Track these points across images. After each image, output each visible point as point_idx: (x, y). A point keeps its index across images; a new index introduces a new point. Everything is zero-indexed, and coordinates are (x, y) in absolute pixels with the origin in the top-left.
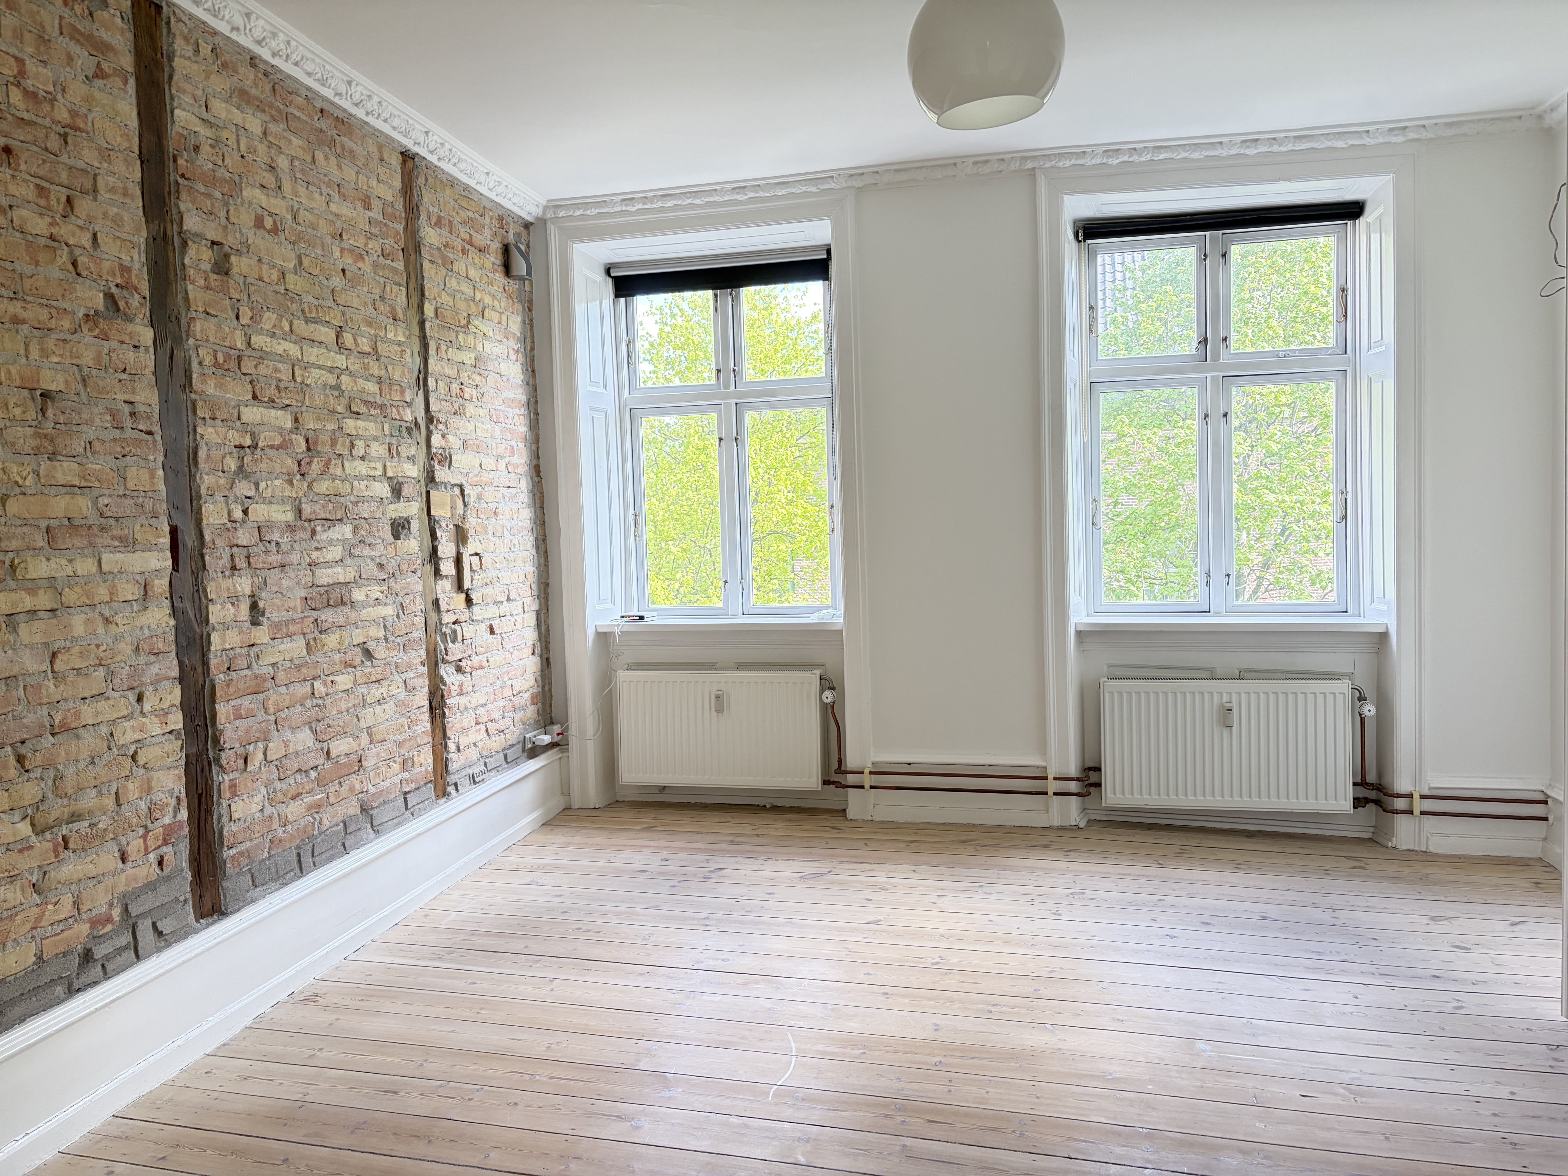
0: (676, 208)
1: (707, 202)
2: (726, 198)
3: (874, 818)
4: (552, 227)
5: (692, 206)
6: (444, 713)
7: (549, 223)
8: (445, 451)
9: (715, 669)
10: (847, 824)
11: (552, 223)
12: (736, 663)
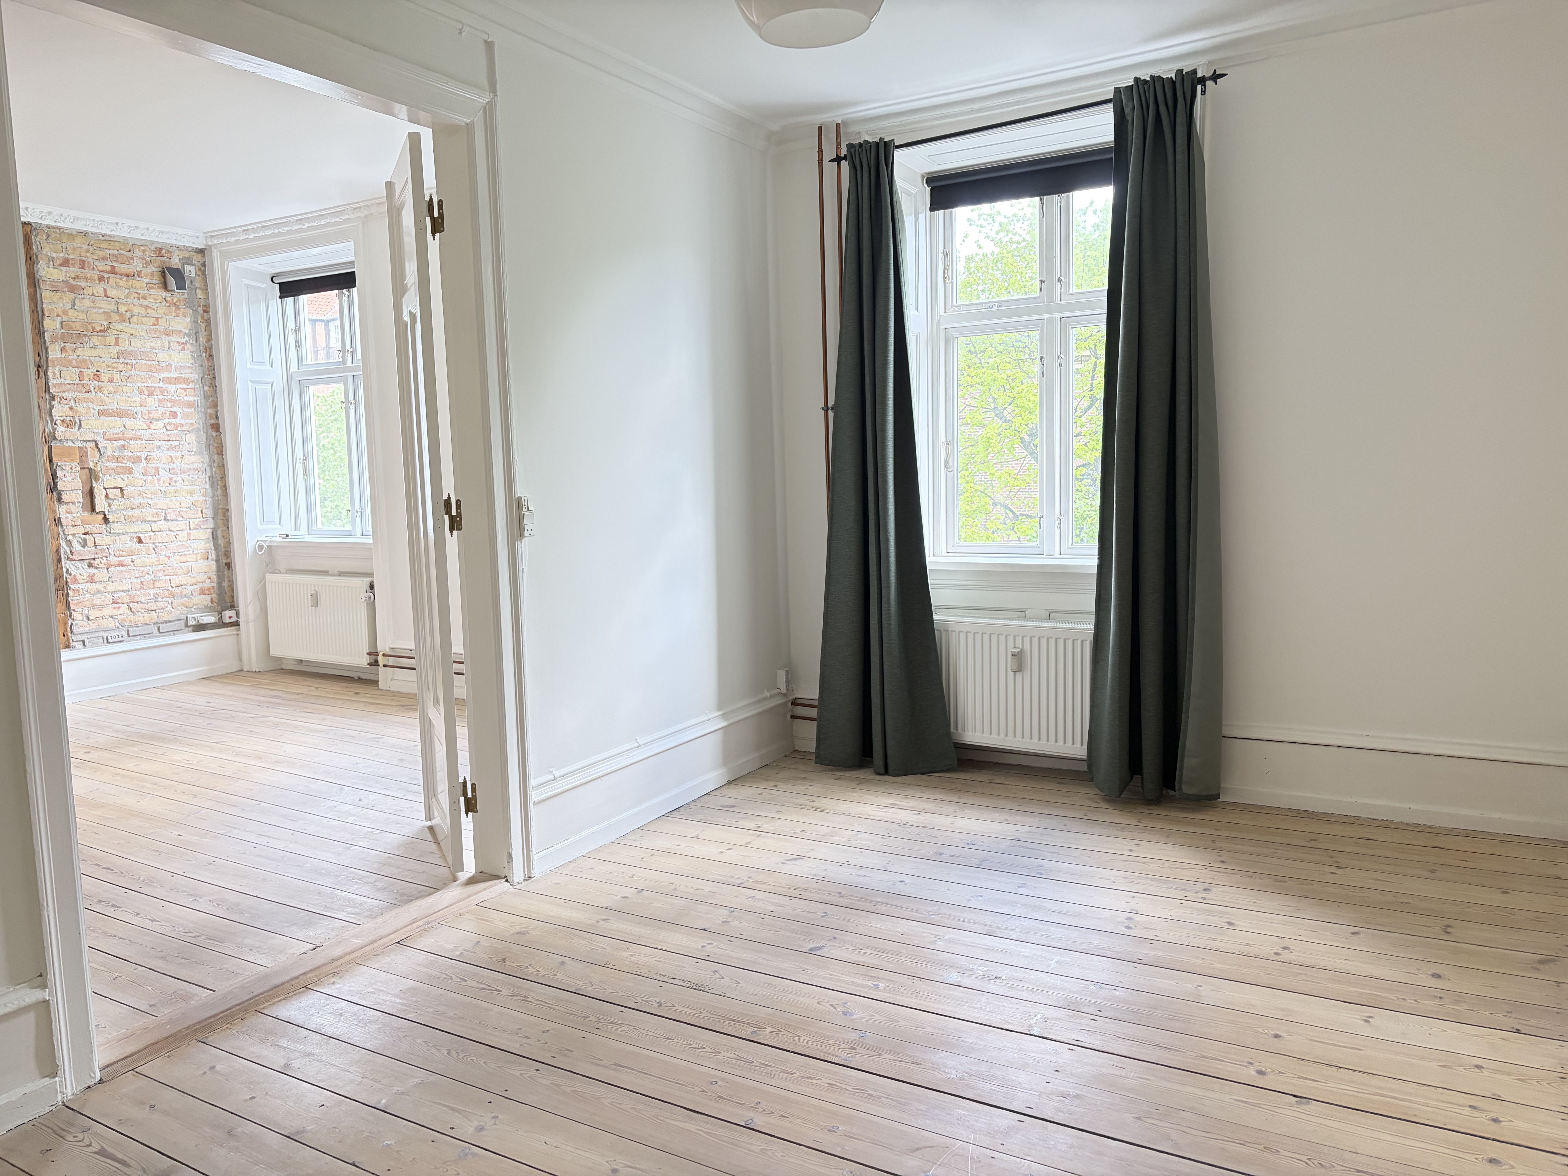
0: (273, 235)
1: (288, 230)
2: (295, 228)
3: (391, 689)
4: (215, 251)
5: (280, 234)
6: (68, 594)
7: (213, 248)
8: (74, 418)
9: (329, 575)
10: (378, 692)
11: (215, 248)
12: (339, 571)
